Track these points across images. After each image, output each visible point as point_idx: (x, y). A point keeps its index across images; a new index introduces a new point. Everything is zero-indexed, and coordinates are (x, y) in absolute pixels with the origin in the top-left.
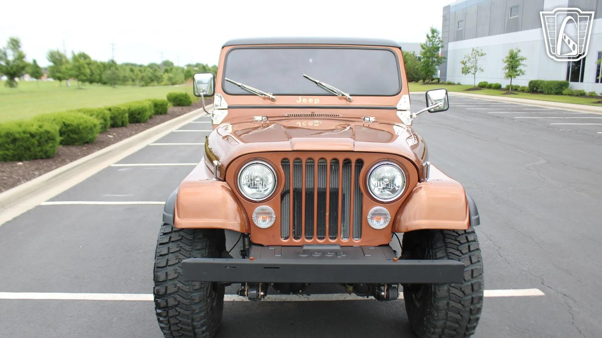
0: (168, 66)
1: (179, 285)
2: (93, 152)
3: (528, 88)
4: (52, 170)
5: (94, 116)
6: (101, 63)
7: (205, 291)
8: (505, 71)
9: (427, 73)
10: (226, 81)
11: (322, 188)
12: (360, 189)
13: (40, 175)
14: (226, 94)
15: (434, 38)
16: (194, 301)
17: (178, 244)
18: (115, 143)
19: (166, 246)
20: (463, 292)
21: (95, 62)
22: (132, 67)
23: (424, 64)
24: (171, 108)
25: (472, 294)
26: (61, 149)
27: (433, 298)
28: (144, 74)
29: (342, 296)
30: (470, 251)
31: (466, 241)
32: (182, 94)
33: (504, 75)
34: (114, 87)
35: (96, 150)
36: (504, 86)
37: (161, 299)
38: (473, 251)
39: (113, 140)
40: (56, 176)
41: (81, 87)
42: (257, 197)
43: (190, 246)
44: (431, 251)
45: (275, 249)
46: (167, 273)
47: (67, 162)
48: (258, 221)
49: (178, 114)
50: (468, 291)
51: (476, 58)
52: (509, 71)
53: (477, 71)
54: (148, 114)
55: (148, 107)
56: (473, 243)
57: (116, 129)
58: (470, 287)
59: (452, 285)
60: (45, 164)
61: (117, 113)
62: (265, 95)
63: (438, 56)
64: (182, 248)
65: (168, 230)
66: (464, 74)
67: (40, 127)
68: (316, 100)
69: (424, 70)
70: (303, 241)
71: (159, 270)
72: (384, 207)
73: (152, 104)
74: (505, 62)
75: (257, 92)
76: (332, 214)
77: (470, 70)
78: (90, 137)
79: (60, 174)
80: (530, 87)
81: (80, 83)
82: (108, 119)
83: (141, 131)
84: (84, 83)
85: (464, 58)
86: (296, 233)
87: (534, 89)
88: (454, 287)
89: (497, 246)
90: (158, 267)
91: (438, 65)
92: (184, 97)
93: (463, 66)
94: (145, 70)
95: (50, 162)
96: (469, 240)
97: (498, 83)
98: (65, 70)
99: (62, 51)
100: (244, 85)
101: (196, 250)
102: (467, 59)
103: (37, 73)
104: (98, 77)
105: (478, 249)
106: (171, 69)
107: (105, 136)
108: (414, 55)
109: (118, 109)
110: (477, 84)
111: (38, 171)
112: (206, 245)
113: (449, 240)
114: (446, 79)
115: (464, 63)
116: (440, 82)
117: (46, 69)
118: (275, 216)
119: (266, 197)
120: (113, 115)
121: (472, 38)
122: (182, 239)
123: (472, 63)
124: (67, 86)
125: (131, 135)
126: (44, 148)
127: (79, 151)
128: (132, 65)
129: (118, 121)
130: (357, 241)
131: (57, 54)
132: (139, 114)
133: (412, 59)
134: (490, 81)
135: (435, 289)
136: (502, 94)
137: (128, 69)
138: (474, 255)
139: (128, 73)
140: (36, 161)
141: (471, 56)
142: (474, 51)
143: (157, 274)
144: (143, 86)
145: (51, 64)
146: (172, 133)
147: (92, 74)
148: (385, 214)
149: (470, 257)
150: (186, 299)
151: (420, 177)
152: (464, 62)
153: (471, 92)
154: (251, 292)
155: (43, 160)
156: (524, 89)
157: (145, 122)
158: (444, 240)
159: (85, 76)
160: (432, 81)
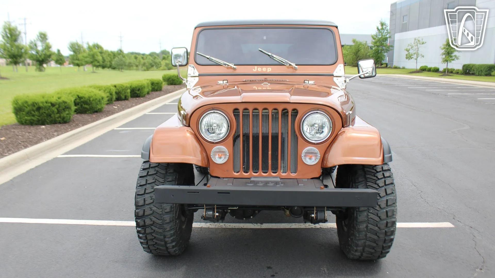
0: (165, 55)
1: (154, 208)
2: (101, 119)
3: (462, 71)
4: (68, 132)
5: (102, 91)
6: (112, 52)
7: (174, 214)
8: (442, 57)
9: (377, 59)
10: (197, 55)
11: (265, 133)
12: (295, 132)
13: (58, 135)
14: (197, 65)
15: (383, 30)
16: (165, 221)
17: (153, 177)
18: (119, 112)
19: (145, 178)
20: (379, 217)
21: (107, 51)
22: (136, 55)
23: (375, 51)
24: (165, 86)
25: (387, 219)
26: (76, 117)
27: (355, 221)
28: (146, 61)
29: (289, 225)
30: (385, 185)
31: (382, 177)
32: (174, 75)
33: (441, 60)
34: (122, 72)
35: (103, 118)
36: (441, 69)
37: (140, 220)
38: (388, 185)
39: (117, 110)
40: (71, 136)
41: (95, 71)
42: (215, 139)
43: (163, 178)
44: (354, 184)
45: (228, 180)
46: (144, 199)
47: (80, 126)
48: (215, 158)
49: (171, 91)
50: (383, 216)
51: (417, 46)
52: (446, 56)
53: (419, 57)
54: (146, 90)
55: (146, 85)
56: (388, 178)
57: (120, 102)
58: (385, 214)
59: (370, 212)
60: (62, 127)
61: (120, 89)
62: (228, 65)
63: (387, 45)
64: (157, 180)
65: (147, 166)
66: (407, 60)
67: (59, 98)
68: (268, 69)
69: (374, 57)
70: (251, 174)
71: (138, 197)
72: (315, 147)
73: (150, 83)
74: (442, 49)
75: (221, 63)
76: (274, 154)
77: (412, 57)
78: (99, 107)
79: (74, 135)
80: (463, 70)
81: (95, 68)
82: (114, 93)
83: (140, 104)
84: (98, 68)
85: (408, 46)
86: (245, 168)
87: (466, 71)
88: (372, 213)
89: (420, 190)
90: (138, 195)
91: (386, 52)
92: (176, 77)
93: (407, 53)
94: (146, 58)
95: (67, 125)
96: (385, 176)
97: (436, 67)
98: (82, 58)
99: (80, 43)
100: (211, 58)
101: (168, 182)
102: (410, 47)
103: (60, 60)
104: (108, 64)
105: (392, 183)
106: (168, 57)
107: (111, 107)
108: (366, 44)
109: (122, 86)
110: (418, 68)
111: (56, 132)
112: (176, 178)
113: (368, 176)
114: (393, 64)
115: (408, 51)
116: (388, 66)
117: (68, 57)
118: (228, 155)
119: (221, 139)
120: (117, 91)
121: (415, 29)
122: (157, 173)
123: (414, 50)
124: (84, 70)
125: (132, 106)
126: (62, 115)
127: (90, 118)
128: (136, 53)
129: (121, 95)
130: (293, 175)
131: (76, 45)
132: (139, 90)
133: (364, 48)
134: (430, 66)
135: (357, 215)
136: (439, 76)
137: (133, 56)
138: (389, 188)
139: (133, 60)
140: (56, 125)
141: (413, 45)
142: (416, 41)
143: (137, 200)
144: (145, 70)
145: (72, 53)
146: (165, 105)
147: (104, 61)
148: (316, 153)
149: (386, 190)
150: (159, 219)
151: (344, 124)
152: (408, 49)
153: (414, 74)
154: (208, 213)
155: (61, 125)
156: (458, 72)
157: (144, 96)
158: (365, 176)
159: (98, 62)
160: (381, 65)
